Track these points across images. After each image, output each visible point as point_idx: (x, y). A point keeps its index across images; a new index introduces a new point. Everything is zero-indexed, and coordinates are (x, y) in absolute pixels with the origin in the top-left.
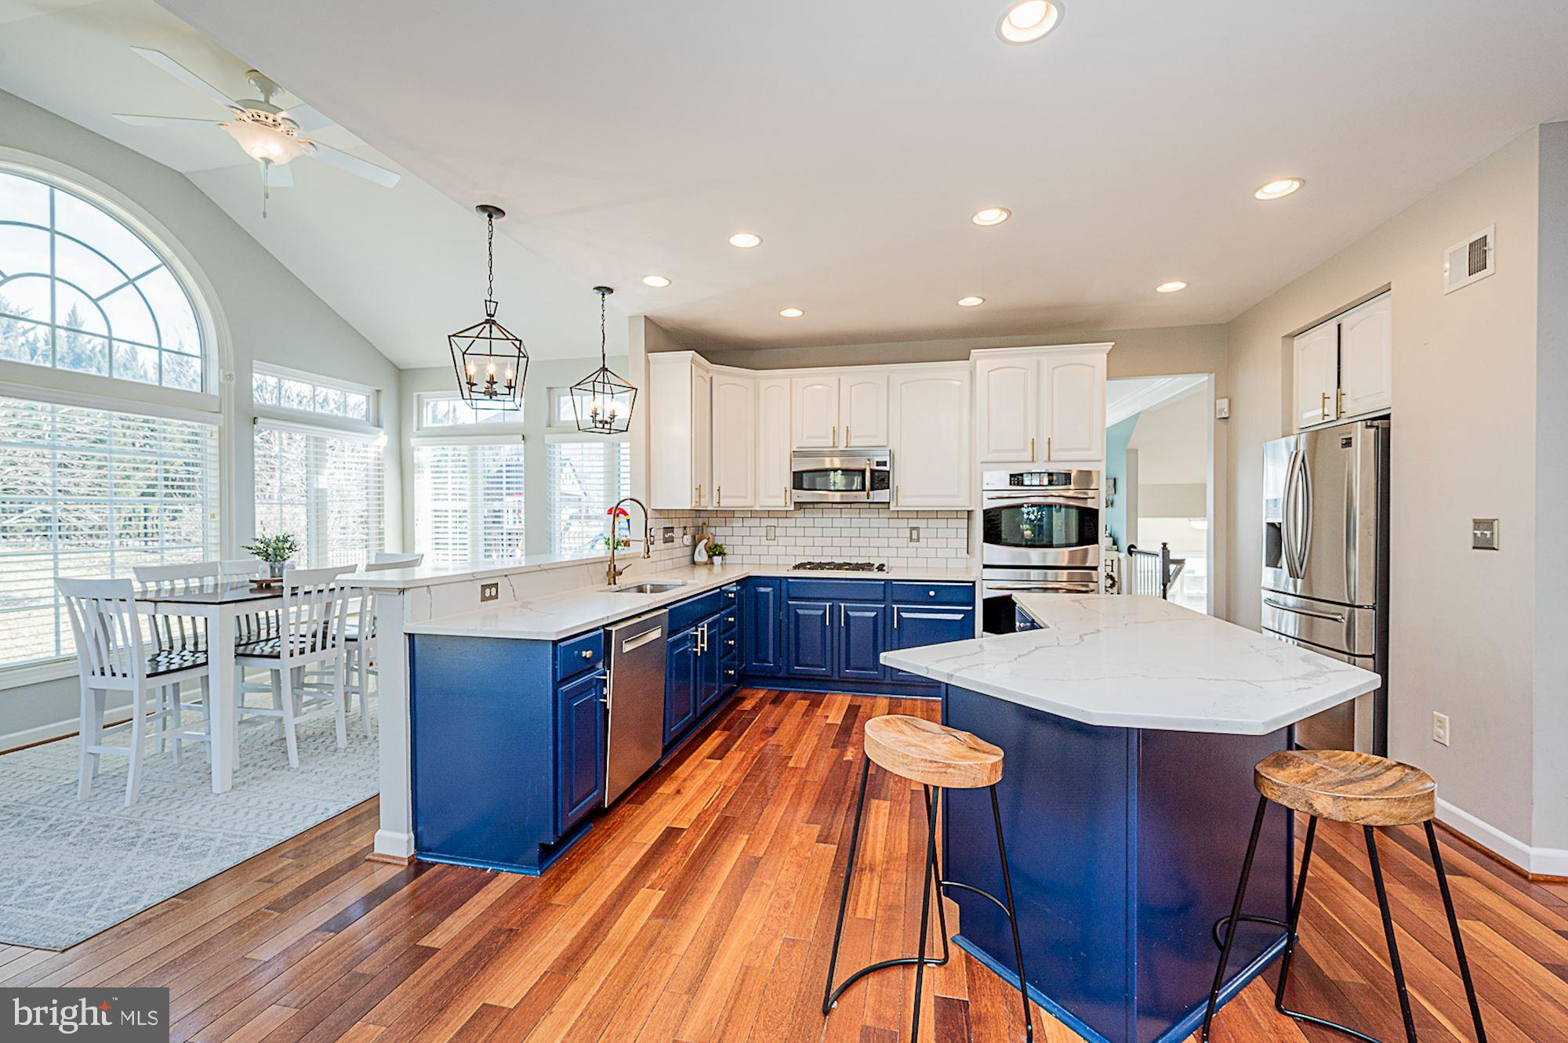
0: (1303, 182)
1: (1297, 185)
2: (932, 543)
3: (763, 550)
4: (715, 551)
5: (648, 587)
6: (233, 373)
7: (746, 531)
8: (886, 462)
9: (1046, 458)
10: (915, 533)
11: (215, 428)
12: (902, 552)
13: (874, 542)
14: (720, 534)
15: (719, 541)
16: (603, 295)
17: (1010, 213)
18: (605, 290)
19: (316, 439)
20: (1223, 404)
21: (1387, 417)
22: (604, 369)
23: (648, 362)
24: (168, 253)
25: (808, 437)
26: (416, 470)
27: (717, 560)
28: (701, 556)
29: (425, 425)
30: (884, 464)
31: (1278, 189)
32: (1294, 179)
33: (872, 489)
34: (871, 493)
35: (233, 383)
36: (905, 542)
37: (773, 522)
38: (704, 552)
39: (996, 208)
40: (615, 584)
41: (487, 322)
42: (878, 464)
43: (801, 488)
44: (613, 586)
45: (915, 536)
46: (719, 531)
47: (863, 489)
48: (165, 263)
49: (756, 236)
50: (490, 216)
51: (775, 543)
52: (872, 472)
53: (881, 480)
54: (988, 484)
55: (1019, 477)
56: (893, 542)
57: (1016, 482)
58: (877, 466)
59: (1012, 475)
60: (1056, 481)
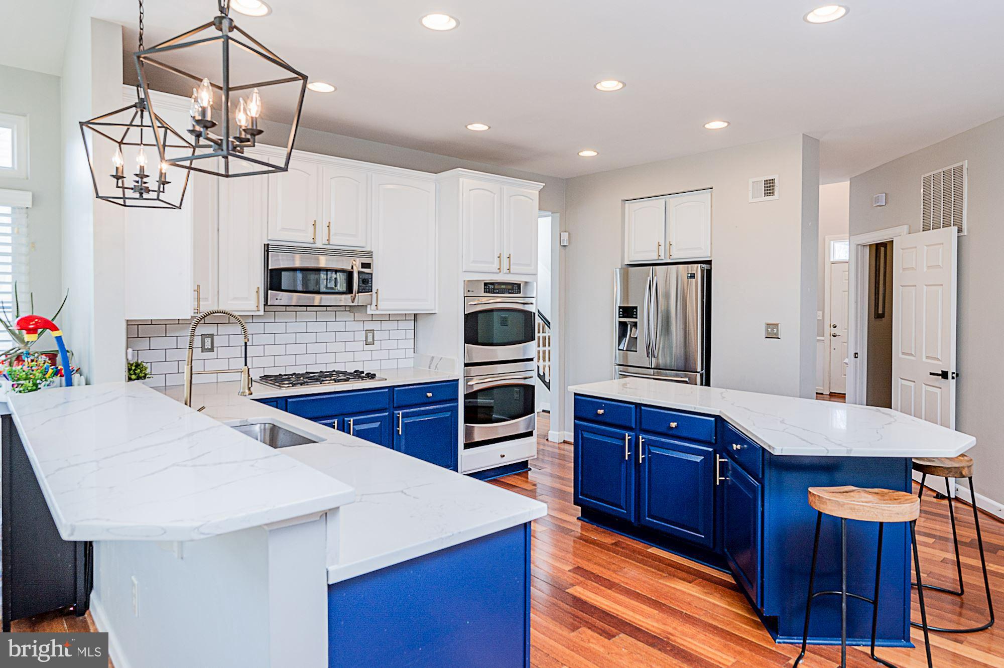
1: (726, 124)
10: (370, 335)
13: (332, 347)
20: (565, 236)
21: (709, 262)
25: (283, 229)
33: (357, 292)
34: (357, 295)
36: (361, 345)
42: (365, 266)
43: (279, 289)
45: (370, 340)
47: (349, 290)
52: (359, 273)
53: (366, 283)
54: (469, 291)
55: (490, 286)
56: (350, 346)
57: (488, 290)
58: (362, 268)
59: (486, 284)
60: (513, 289)
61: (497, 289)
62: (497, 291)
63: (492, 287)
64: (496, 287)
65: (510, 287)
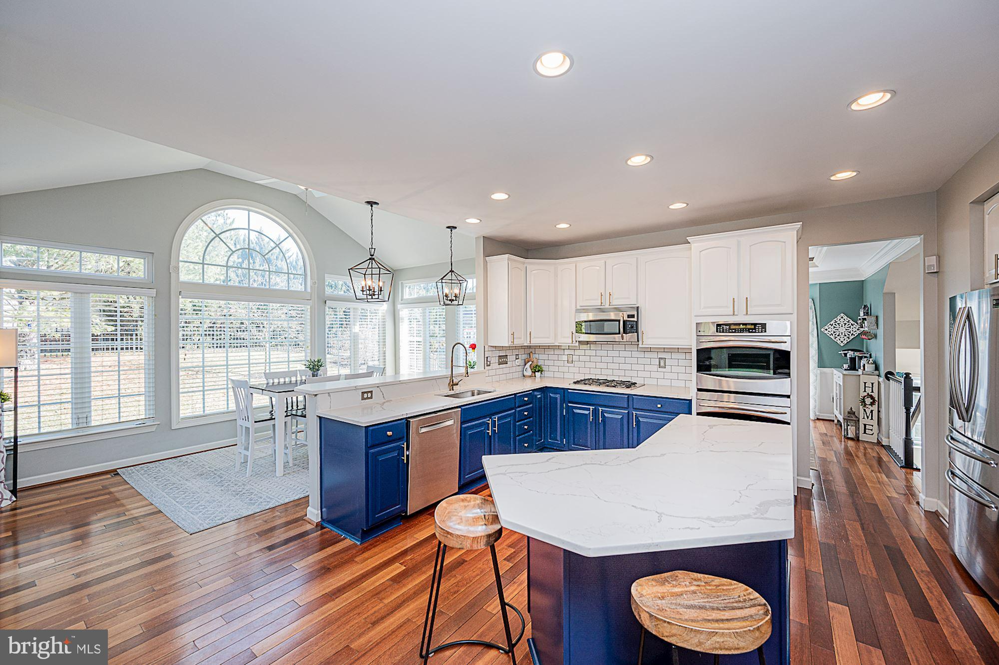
0: (894, 92)
1: (888, 96)
2: (675, 369)
3: (566, 369)
4: (537, 369)
5: (476, 391)
6: (317, 281)
7: (556, 357)
8: (634, 315)
9: (745, 313)
10: (662, 361)
11: (309, 307)
12: (654, 375)
13: (635, 367)
14: (541, 358)
15: (540, 363)
16: (451, 230)
17: (652, 158)
18: (452, 228)
19: (354, 308)
20: (933, 260)
22: (452, 271)
23: (485, 262)
24: (291, 231)
25: (587, 300)
26: (401, 321)
27: (538, 374)
28: (529, 372)
29: (405, 297)
30: (633, 316)
31: (871, 100)
32: (885, 91)
33: (625, 332)
34: (624, 335)
35: (316, 285)
36: (655, 368)
37: (572, 352)
38: (529, 369)
39: (642, 155)
40: (453, 390)
41: (370, 259)
42: (629, 316)
43: (581, 332)
44: (452, 391)
45: (662, 364)
46: (542, 357)
47: (619, 333)
48: (290, 235)
49: (506, 194)
50: (372, 206)
51: (572, 365)
52: (624, 322)
53: (630, 326)
54: (700, 331)
55: (724, 326)
56: (647, 368)
57: (721, 330)
58: (628, 318)
59: (718, 325)
60: (755, 329)
61: (733, 329)
62: (733, 331)
63: (728, 327)
64: (732, 327)
65: (753, 327)
